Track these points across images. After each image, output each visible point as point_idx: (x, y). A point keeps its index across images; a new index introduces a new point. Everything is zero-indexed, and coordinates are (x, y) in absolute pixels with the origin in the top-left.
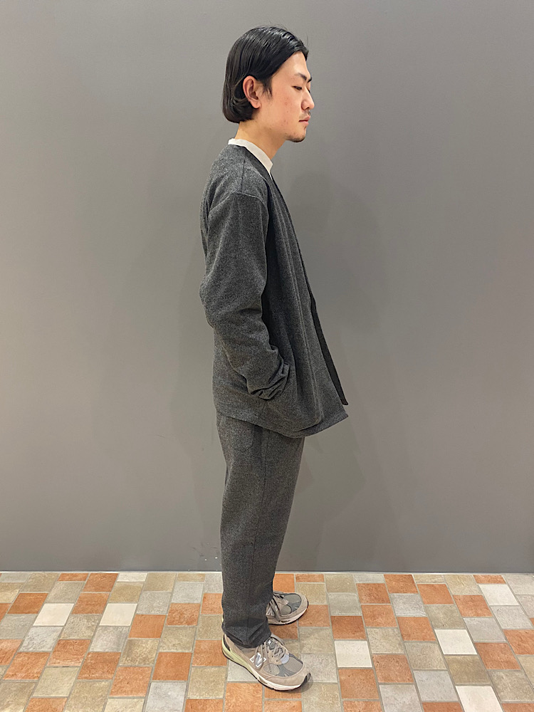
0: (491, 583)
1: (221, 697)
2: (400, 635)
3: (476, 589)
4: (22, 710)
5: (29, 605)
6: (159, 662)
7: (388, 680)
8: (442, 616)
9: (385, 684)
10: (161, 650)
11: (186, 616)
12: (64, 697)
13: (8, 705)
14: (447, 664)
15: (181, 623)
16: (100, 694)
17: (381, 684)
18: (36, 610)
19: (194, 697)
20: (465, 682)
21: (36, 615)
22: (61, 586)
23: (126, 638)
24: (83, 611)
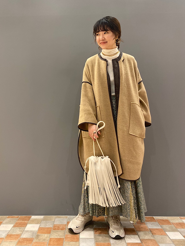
2: (151, 234)
8: (168, 228)
10: (51, 237)
11: (60, 228)
14: (173, 242)
15: (59, 230)
22: (8, 219)
24: (18, 226)
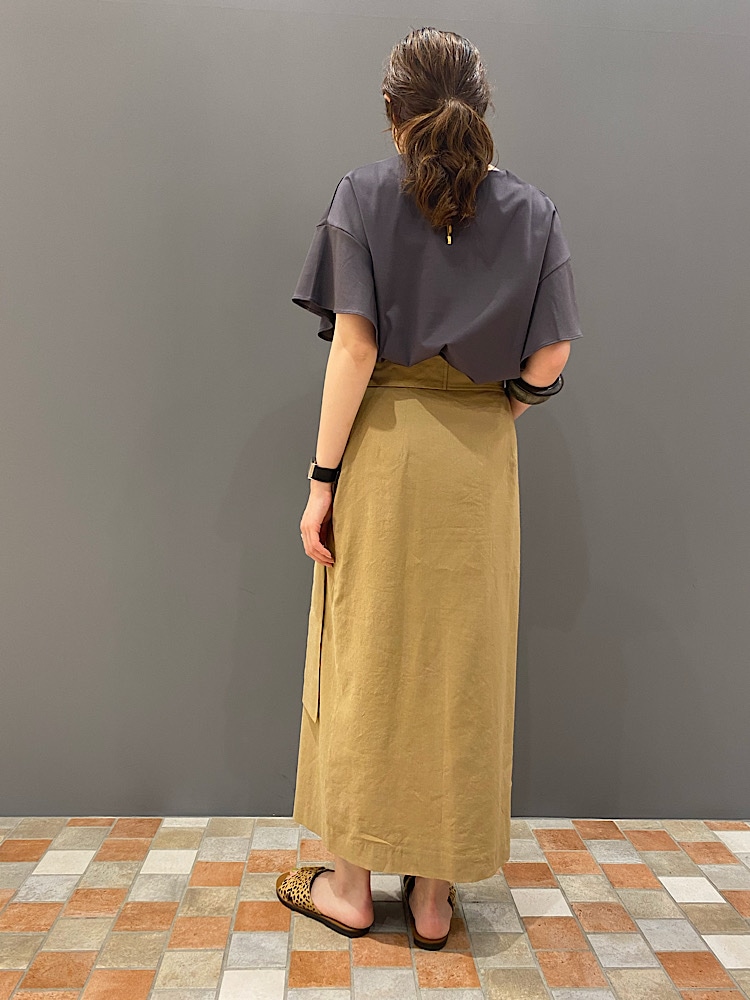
0: (732, 830)
1: (346, 948)
2: (608, 883)
3: (711, 835)
5: (23, 852)
6: (241, 912)
7: (598, 930)
8: (666, 863)
9: (594, 933)
10: (241, 900)
11: (276, 864)
12: (93, 951)
14: (685, 913)
15: (271, 871)
16: (152, 947)
17: (589, 933)
18: (36, 857)
19: (305, 949)
20: (714, 931)
21: (35, 863)
22: (73, 831)
23: (185, 887)
24: (112, 858)
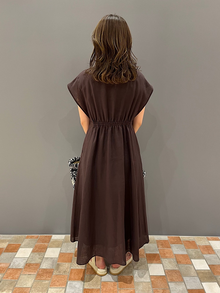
0: (214, 240)
1: (99, 287)
2: (176, 262)
3: (208, 243)
4: (11, 292)
5: (13, 249)
6: (71, 273)
8: (194, 254)
9: (171, 282)
10: (72, 268)
12: (29, 287)
13: (5, 290)
14: (198, 274)
16: (45, 286)
17: (169, 282)
18: (16, 251)
19: (87, 288)
20: (205, 281)
21: (16, 253)
22: (27, 241)
23: (56, 263)
24: (37, 251)
